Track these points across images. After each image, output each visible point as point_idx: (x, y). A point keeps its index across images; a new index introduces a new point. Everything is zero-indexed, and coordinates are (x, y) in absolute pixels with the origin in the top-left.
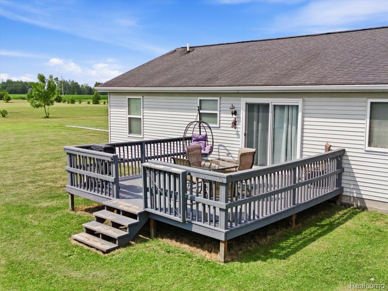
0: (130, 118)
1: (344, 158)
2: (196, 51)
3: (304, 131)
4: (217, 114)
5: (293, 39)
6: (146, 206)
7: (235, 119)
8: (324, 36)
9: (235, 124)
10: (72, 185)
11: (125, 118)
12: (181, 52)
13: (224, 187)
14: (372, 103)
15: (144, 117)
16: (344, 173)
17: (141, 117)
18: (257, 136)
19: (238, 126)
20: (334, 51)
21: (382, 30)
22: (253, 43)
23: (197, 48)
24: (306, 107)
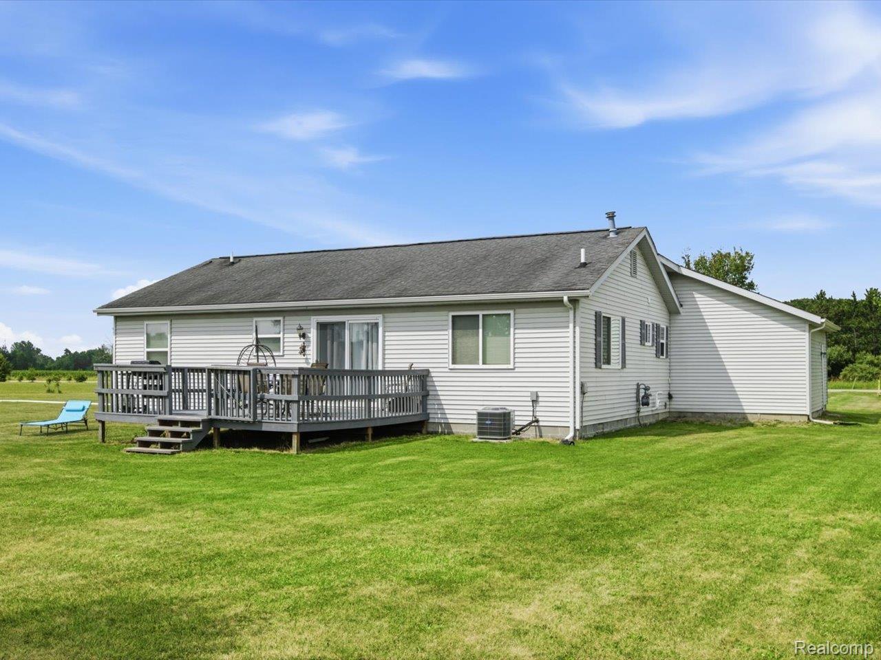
0: (148, 353)
1: (428, 379)
2: (243, 262)
3: (386, 353)
4: (279, 338)
5: (377, 250)
6: (210, 414)
7: (304, 343)
8: (415, 246)
9: (303, 350)
10: (104, 411)
11: (142, 353)
12: (221, 263)
13: (296, 379)
14: (453, 317)
15: (173, 349)
16: (430, 397)
17: (168, 349)
18: (332, 356)
19: (307, 352)
20: (422, 263)
21: (479, 242)
22: (325, 253)
23: (245, 259)
24: (388, 325)
